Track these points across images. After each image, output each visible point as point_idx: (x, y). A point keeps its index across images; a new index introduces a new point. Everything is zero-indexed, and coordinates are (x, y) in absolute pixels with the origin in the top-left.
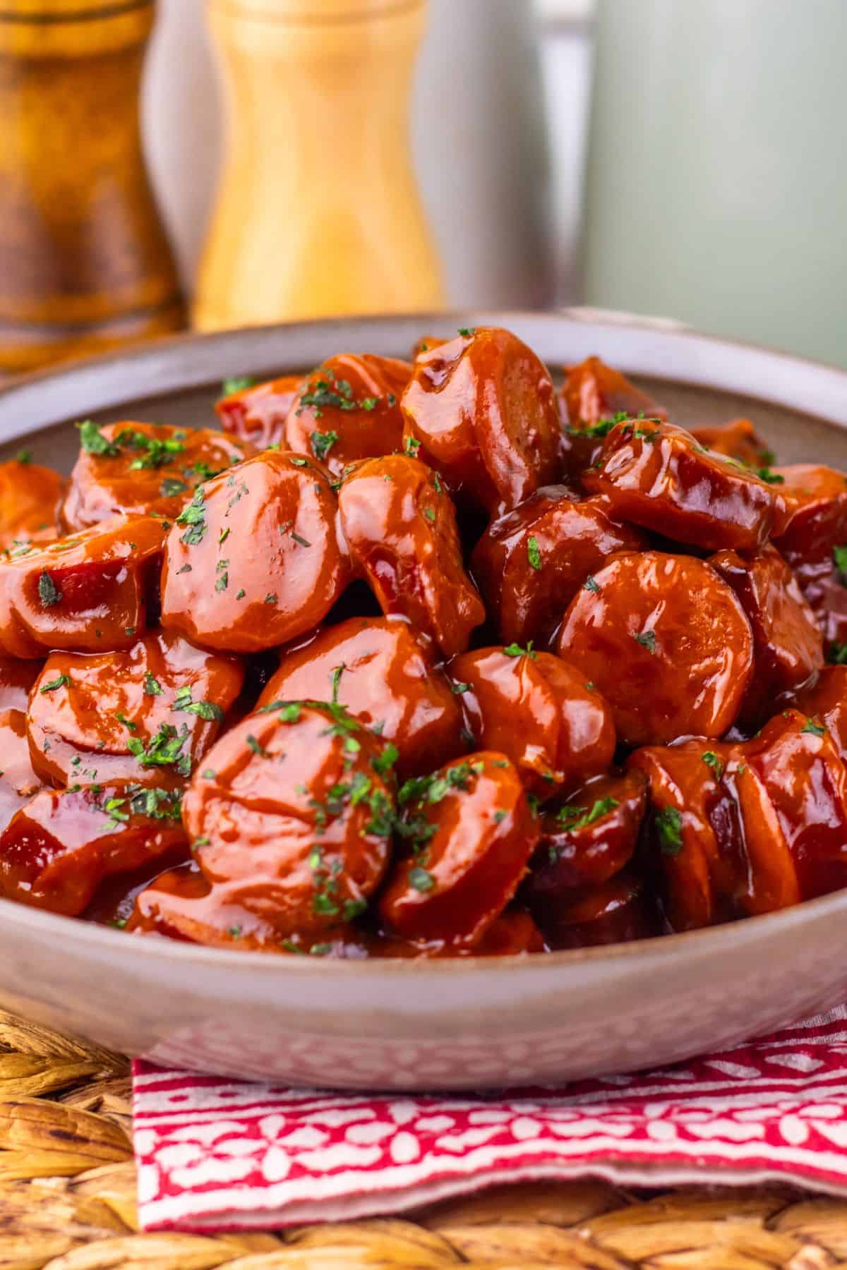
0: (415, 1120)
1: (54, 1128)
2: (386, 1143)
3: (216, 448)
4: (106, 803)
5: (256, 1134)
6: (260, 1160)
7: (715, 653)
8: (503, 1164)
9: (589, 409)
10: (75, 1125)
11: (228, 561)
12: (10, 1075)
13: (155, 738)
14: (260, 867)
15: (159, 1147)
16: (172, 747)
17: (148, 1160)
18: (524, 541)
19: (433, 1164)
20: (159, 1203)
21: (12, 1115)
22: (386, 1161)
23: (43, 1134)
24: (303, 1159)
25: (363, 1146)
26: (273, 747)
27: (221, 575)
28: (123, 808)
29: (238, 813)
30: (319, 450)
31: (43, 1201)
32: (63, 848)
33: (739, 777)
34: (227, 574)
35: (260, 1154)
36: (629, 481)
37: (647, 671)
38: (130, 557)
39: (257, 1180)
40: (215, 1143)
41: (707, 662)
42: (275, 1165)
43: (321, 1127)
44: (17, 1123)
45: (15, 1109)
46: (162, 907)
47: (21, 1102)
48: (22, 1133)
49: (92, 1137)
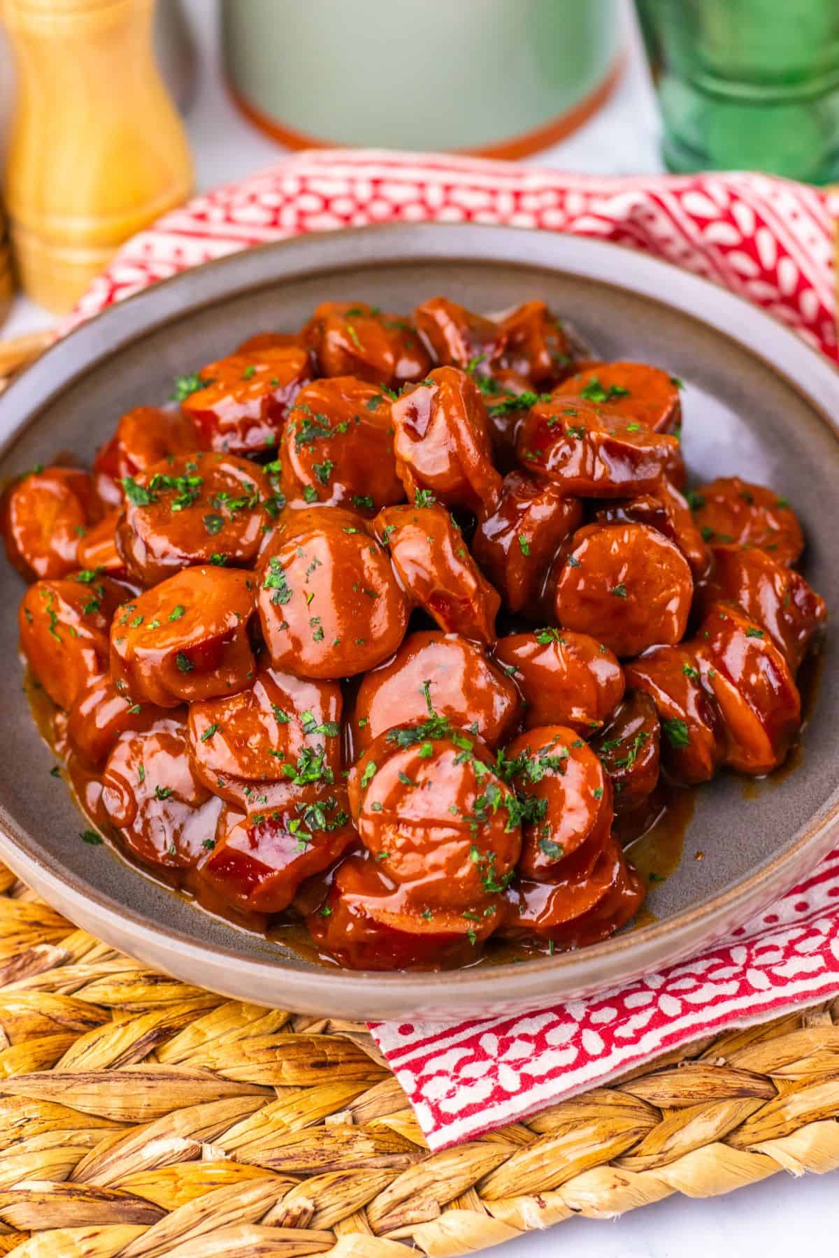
0: (588, 1015)
1: (311, 1060)
2: (577, 1040)
3: (225, 475)
4: (288, 825)
5: (481, 1055)
6: (496, 1077)
7: (668, 587)
8: (668, 1040)
9: (458, 350)
10: (324, 1053)
11: (319, 618)
12: (255, 1017)
13: (301, 761)
14: (435, 868)
15: (420, 1084)
16: (315, 764)
17: (418, 1097)
18: (516, 539)
19: (619, 1054)
20: (440, 1132)
21: (279, 1059)
22: (584, 1058)
23: (306, 1068)
24: (526, 1069)
25: (563, 1048)
26: (420, 778)
27: (316, 630)
28: (302, 827)
29: (405, 832)
30: (323, 479)
31: (348, 1142)
32: (272, 870)
33: (711, 680)
34: (321, 629)
35: (493, 1072)
36: (571, 471)
37: (620, 611)
38: (239, 624)
39: (500, 1095)
40: (458, 1068)
41: (664, 593)
42: (510, 1080)
43: (525, 1037)
44: (285, 1064)
45: (278, 1052)
46: (366, 906)
47: (279, 1044)
48: (291, 1071)
49: (340, 1059)
